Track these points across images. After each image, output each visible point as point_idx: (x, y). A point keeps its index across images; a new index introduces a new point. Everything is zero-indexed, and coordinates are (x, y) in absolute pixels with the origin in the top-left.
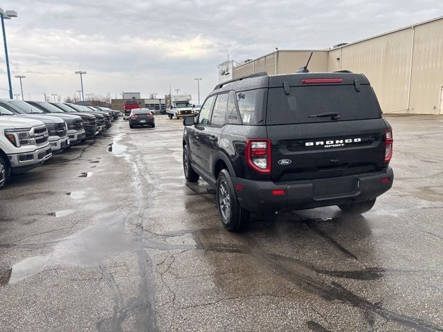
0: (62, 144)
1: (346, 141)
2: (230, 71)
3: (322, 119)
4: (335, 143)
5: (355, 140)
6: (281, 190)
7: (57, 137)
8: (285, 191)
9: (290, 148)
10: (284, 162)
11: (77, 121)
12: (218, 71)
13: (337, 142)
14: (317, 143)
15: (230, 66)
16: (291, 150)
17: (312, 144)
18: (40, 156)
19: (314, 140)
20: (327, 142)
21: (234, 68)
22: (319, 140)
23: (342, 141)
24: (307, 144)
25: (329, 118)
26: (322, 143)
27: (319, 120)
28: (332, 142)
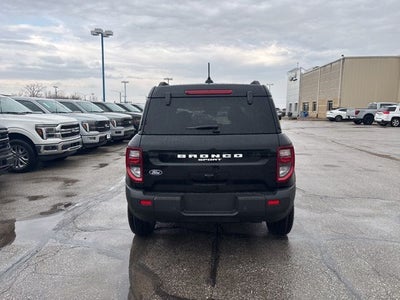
0: (101, 138)
1: (224, 156)
2: (298, 77)
3: (201, 132)
4: (210, 157)
5: (235, 156)
6: (148, 200)
7: (97, 132)
8: (153, 201)
9: (162, 159)
10: (155, 172)
11: (126, 120)
12: (287, 78)
13: (213, 156)
14: (190, 156)
15: (298, 73)
16: (163, 161)
17: (184, 156)
18: (64, 147)
19: (187, 152)
20: (201, 156)
21: (301, 75)
22: (193, 152)
23: (218, 156)
24: (179, 156)
25: (211, 132)
26: (195, 156)
27: (197, 132)
28: (207, 156)
